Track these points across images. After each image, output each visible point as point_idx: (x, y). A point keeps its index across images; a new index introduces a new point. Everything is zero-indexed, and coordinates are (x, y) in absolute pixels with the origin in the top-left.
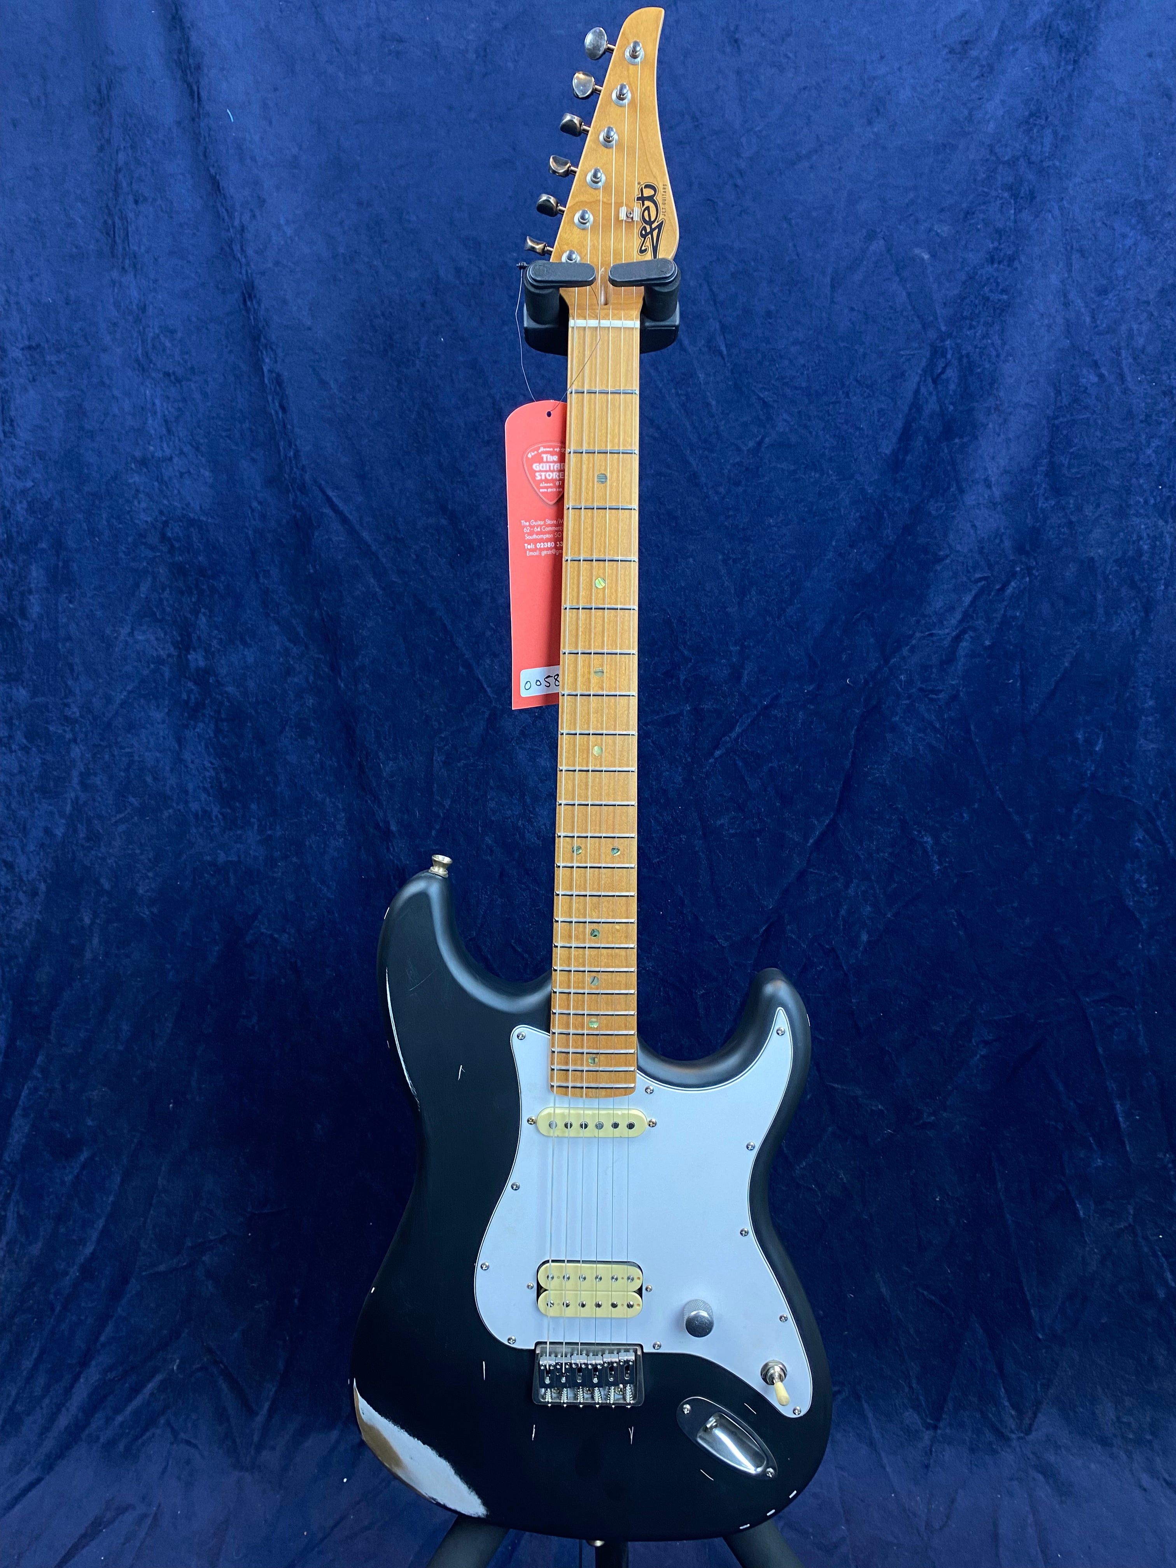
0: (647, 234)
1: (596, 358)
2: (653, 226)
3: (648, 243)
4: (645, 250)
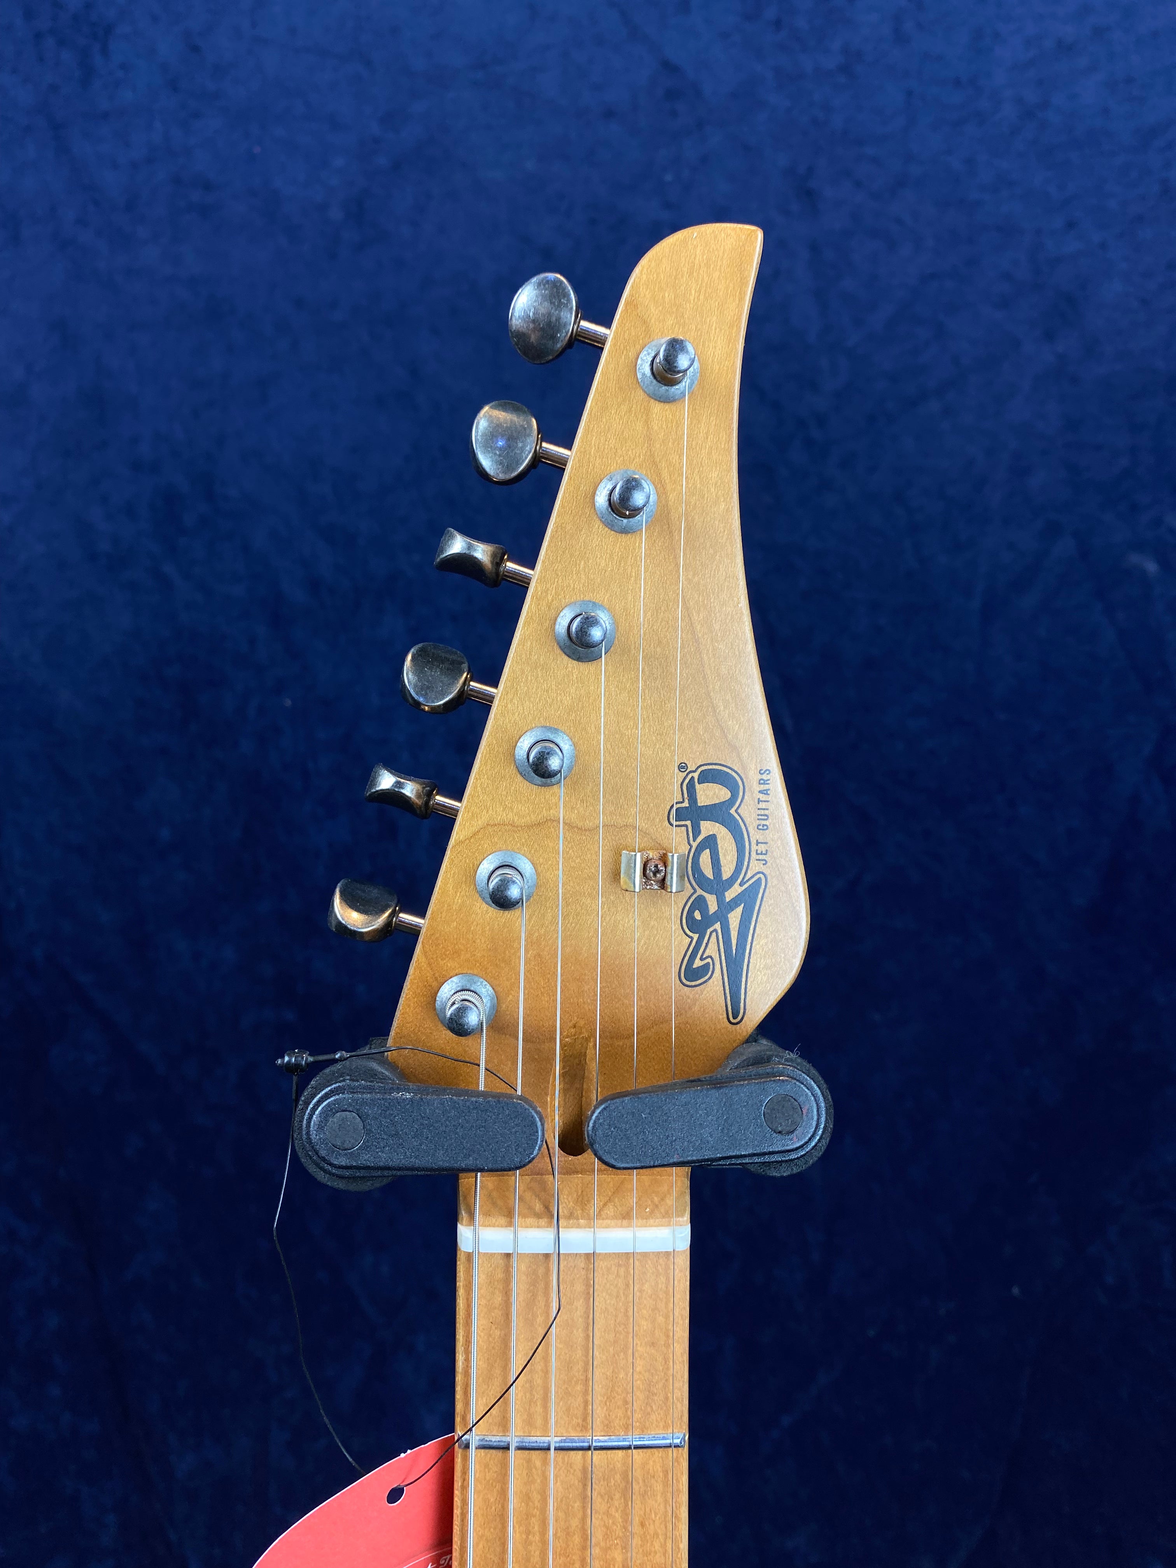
0: (708, 920)
1: (546, 1372)
2: (730, 895)
3: (713, 949)
4: (705, 969)
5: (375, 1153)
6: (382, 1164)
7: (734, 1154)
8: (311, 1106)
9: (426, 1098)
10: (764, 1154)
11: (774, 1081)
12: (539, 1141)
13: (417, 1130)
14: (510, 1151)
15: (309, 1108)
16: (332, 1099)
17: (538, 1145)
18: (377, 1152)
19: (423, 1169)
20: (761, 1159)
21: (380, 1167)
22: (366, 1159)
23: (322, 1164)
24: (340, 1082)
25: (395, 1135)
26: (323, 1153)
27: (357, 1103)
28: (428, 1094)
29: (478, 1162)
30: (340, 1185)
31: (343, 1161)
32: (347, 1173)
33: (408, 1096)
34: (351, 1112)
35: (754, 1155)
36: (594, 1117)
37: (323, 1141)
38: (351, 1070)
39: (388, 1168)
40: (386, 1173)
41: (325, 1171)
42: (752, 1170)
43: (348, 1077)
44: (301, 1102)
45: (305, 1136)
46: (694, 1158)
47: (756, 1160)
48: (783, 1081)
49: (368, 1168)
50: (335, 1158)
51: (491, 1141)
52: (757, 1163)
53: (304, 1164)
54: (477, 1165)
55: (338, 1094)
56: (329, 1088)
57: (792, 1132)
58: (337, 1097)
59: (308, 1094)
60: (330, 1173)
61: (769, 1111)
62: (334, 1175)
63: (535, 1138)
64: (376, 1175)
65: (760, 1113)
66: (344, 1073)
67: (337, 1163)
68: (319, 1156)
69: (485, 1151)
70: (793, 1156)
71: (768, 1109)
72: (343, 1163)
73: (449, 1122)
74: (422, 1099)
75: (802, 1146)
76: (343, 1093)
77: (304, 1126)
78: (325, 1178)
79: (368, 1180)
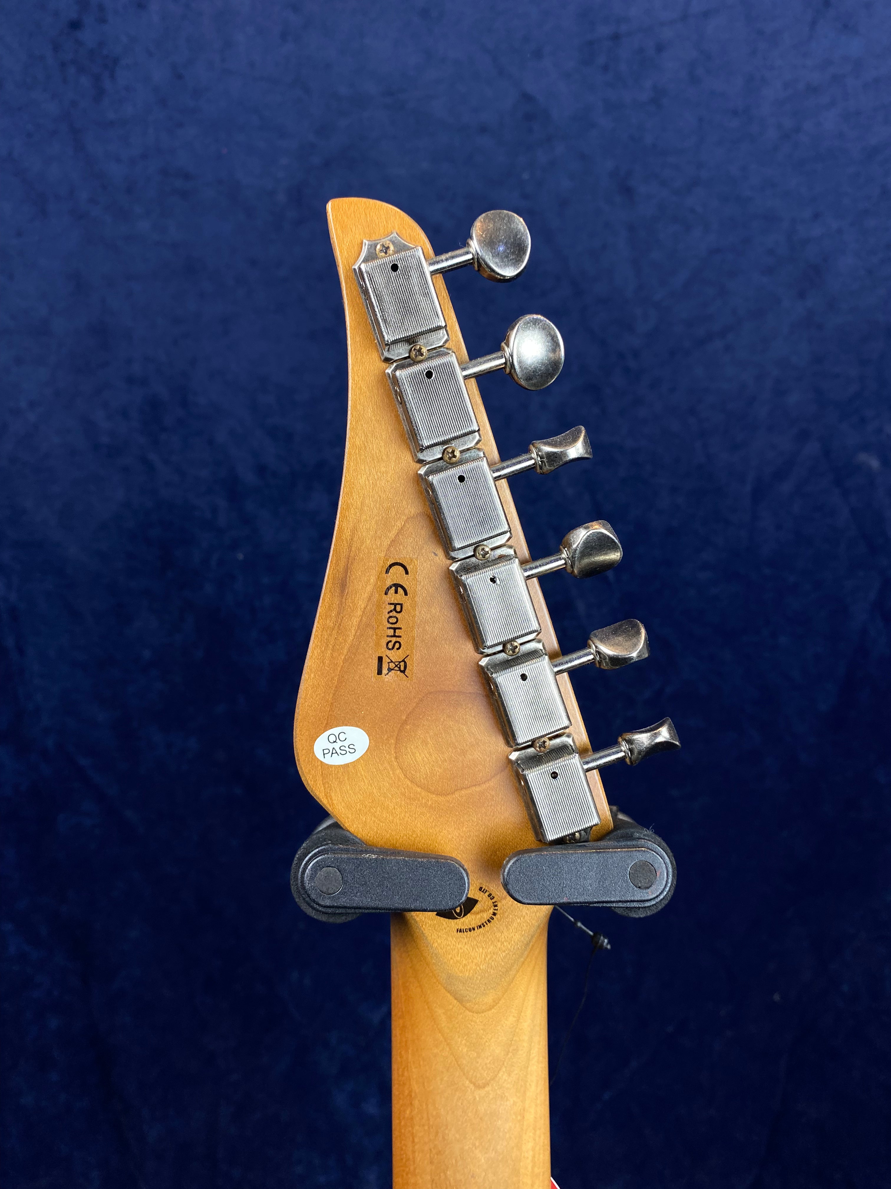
5: (350, 897)
6: (355, 905)
7: (606, 900)
8: (304, 862)
9: (386, 859)
10: (628, 901)
11: (638, 850)
12: (466, 890)
13: (380, 881)
14: (446, 897)
15: (303, 864)
16: (320, 858)
17: (465, 893)
18: (352, 897)
19: (384, 909)
20: (625, 905)
21: (353, 907)
22: (343, 901)
23: (312, 904)
24: (324, 845)
25: (365, 884)
26: (313, 896)
27: (337, 862)
28: (387, 856)
29: (423, 905)
30: (323, 918)
31: (328, 903)
32: (330, 911)
33: (374, 857)
34: (333, 867)
35: (620, 901)
36: (509, 866)
37: (314, 888)
38: (331, 837)
39: (360, 908)
40: (357, 911)
41: (314, 909)
42: (619, 912)
43: (330, 842)
44: (296, 859)
45: (300, 884)
46: (578, 901)
47: (620, 905)
48: (644, 851)
49: (345, 907)
50: (322, 900)
51: (432, 890)
52: (621, 907)
53: (298, 904)
54: (422, 906)
55: (324, 855)
56: (317, 850)
57: (648, 888)
58: (323, 856)
59: (301, 853)
60: (317, 910)
61: (633, 872)
62: (320, 911)
63: (464, 888)
64: (351, 912)
65: (626, 872)
66: (326, 839)
67: (323, 904)
68: (310, 899)
69: (428, 897)
70: (647, 904)
71: (632, 870)
72: (328, 904)
73: (403, 875)
74: (383, 859)
75: (654, 898)
76: (328, 854)
77: (299, 876)
78: (312, 913)
79: (343, 916)
